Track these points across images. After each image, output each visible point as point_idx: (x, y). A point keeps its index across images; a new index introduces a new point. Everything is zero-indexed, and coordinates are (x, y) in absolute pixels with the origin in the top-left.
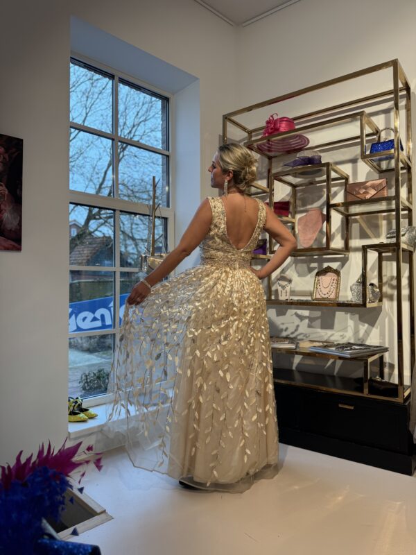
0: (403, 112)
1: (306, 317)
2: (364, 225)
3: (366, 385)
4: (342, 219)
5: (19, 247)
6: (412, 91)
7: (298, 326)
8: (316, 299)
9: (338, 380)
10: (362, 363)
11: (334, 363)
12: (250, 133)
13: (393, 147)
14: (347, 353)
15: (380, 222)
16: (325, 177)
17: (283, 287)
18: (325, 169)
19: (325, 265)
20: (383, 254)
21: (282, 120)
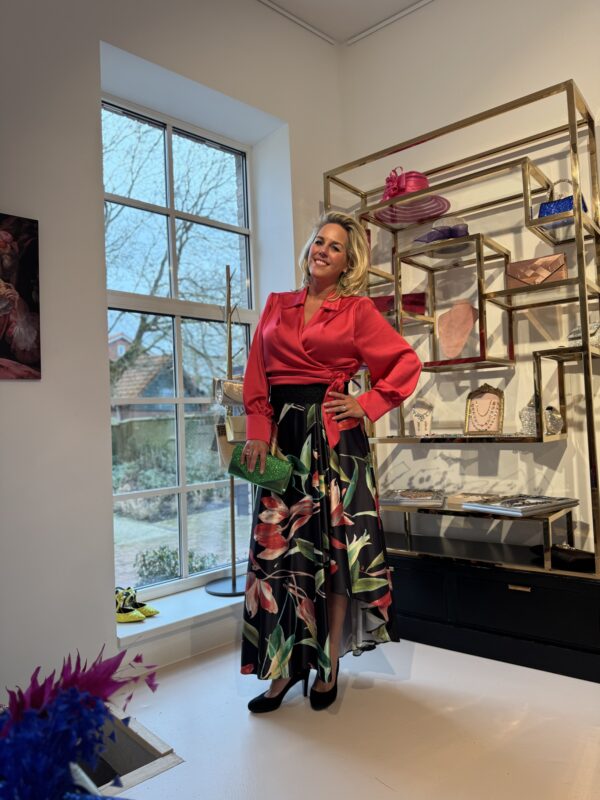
0: (584, 157)
1: (456, 460)
2: (535, 323)
3: (548, 556)
4: (503, 314)
5: (37, 373)
6: (596, 124)
7: (445, 473)
8: (469, 433)
9: (506, 550)
10: (541, 523)
11: (500, 526)
12: (364, 196)
13: (571, 207)
14: (517, 511)
15: (558, 318)
16: (474, 256)
17: (421, 417)
18: (474, 243)
19: (481, 383)
20: (565, 364)
21: (409, 175)
